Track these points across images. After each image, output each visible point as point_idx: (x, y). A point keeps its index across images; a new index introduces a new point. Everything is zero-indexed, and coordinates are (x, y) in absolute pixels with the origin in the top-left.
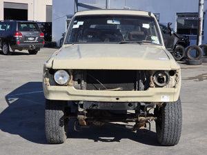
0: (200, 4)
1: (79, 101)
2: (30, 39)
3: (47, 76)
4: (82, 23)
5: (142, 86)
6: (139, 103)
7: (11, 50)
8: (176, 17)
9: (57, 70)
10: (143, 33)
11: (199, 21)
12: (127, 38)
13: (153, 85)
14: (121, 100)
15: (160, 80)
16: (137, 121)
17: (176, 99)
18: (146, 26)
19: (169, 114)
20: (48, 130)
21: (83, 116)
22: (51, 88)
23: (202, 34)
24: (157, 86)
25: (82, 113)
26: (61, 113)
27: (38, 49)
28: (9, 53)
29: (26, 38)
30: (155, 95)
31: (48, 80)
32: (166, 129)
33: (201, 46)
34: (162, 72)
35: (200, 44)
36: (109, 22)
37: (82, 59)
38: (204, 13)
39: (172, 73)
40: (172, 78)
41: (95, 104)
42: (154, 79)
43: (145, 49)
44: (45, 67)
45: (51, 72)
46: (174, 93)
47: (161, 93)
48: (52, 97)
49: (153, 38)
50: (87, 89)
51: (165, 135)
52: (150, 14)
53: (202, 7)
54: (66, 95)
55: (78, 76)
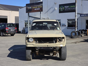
0: (76, 16)
1: (36, 47)
2: (12, 30)
3: (27, 40)
4: (35, 24)
5: (55, 42)
6: (54, 47)
7: (4, 34)
8: (67, 21)
9: (30, 38)
10: (54, 27)
11: (76, 22)
12: (49, 29)
13: (58, 41)
14: (49, 46)
15: (60, 40)
16: (53, 53)
17: (65, 46)
18: (55, 24)
19: (63, 50)
20: (27, 56)
21: (37, 51)
22: (28, 43)
23: (77, 27)
24: (59, 42)
25: (37, 50)
26: (31, 51)
27: (14, 34)
28: (3, 36)
29: (10, 30)
30: (58, 45)
31: (27, 41)
32: (62, 55)
33: (77, 32)
34: (60, 38)
35: (76, 30)
36: (44, 23)
37: (37, 34)
38: (77, 19)
39: (63, 38)
40: (63, 39)
41: (41, 47)
42: (58, 40)
43: (55, 31)
44: (26, 37)
45: (28, 38)
46: (64, 44)
47: (60, 44)
48: (28, 46)
49: (58, 28)
50: (39, 43)
51: (62, 57)
52: (56, 21)
53: (76, 17)
54: (32, 45)
55: (36, 40)
